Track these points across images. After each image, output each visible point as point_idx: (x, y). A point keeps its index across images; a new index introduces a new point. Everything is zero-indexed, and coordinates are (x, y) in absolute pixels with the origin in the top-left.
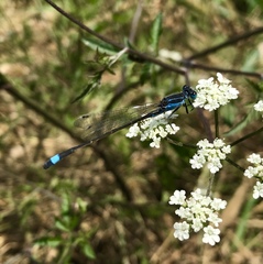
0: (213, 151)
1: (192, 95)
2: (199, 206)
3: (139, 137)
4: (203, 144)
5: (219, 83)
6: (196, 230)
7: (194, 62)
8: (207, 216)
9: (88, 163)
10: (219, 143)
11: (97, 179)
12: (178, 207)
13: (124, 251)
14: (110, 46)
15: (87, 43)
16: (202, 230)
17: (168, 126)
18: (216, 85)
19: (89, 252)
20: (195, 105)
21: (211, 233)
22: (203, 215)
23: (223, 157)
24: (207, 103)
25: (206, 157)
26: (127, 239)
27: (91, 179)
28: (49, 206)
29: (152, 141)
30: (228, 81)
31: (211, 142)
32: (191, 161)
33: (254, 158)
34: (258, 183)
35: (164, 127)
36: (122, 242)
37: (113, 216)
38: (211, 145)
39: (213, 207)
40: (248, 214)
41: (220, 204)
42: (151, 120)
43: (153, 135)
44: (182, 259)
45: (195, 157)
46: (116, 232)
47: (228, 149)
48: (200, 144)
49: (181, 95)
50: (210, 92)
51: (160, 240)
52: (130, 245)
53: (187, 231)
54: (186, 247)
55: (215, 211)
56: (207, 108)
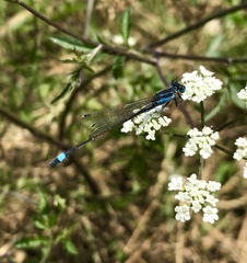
0: (203, 139)
1: (182, 89)
2: (196, 189)
3: (134, 131)
4: (193, 132)
5: (203, 76)
6: (196, 211)
8: (205, 198)
9: (46, 160)
10: (207, 130)
11: (56, 175)
12: (177, 192)
14: (79, 42)
15: (55, 41)
16: (201, 210)
17: (160, 119)
18: (201, 78)
20: (184, 97)
21: (209, 213)
22: (201, 197)
23: (213, 143)
24: (194, 95)
25: (197, 145)
26: (95, 234)
28: (9, 209)
29: (147, 134)
30: (212, 73)
31: (200, 130)
32: (184, 149)
33: (240, 142)
35: (157, 120)
36: (90, 238)
37: (78, 212)
38: (200, 133)
39: (209, 188)
41: (215, 186)
42: (143, 115)
43: (147, 129)
44: (153, 248)
45: (187, 145)
46: (83, 227)
47: (216, 136)
48: (190, 133)
50: (196, 85)
51: (129, 232)
52: (98, 239)
53: (188, 213)
54: (155, 235)
55: (211, 193)
56: (194, 99)
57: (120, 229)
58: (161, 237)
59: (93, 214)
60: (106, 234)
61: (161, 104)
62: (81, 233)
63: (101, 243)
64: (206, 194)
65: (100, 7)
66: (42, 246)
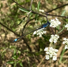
0: (55, 38)
1: (50, 24)
4: (52, 36)
5: (56, 21)
7: (48, 13)
10: (56, 35)
13: (29, 65)
15: (20, 9)
16: (52, 57)
17: (44, 31)
18: (55, 21)
19: (21, 65)
20: (50, 26)
21: (54, 58)
22: (52, 53)
23: (57, 39)
24: (53, 26)
25: (53, 39)
27: (20, 46)
30: (58, 20)
31: (54, 35)
32: (49, 40)
33: (65, 39)
34: (66, 45)
35: (43, 32)
38: (54, 36)
40: (63, 54)
41: (57, 50)
42: (39, 30)
43: (40, 34)
47: (58, 37)
48: (51, 36)
49: (47, 24)
50: (54, 23)
51: (39, 62)
52: (31, 63)
53: (49, 57)
54: (46, 64)
55: (55, 52)
56: (53, 27)
57: (37, 61)
58: (48, 64)
59: (30, 56)
60: (33, 62)
61: (44, 27)
62: (27, 61)
63: (32, 64)
64: (54, 52)
65: (35, 1)
66: (14, 63)
